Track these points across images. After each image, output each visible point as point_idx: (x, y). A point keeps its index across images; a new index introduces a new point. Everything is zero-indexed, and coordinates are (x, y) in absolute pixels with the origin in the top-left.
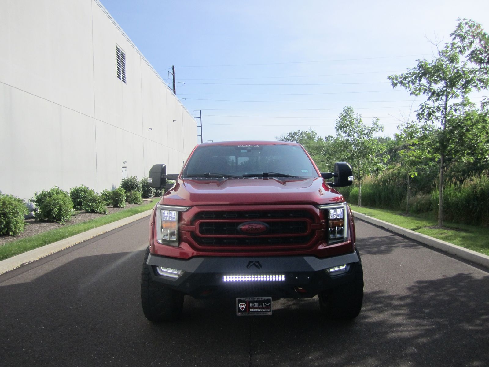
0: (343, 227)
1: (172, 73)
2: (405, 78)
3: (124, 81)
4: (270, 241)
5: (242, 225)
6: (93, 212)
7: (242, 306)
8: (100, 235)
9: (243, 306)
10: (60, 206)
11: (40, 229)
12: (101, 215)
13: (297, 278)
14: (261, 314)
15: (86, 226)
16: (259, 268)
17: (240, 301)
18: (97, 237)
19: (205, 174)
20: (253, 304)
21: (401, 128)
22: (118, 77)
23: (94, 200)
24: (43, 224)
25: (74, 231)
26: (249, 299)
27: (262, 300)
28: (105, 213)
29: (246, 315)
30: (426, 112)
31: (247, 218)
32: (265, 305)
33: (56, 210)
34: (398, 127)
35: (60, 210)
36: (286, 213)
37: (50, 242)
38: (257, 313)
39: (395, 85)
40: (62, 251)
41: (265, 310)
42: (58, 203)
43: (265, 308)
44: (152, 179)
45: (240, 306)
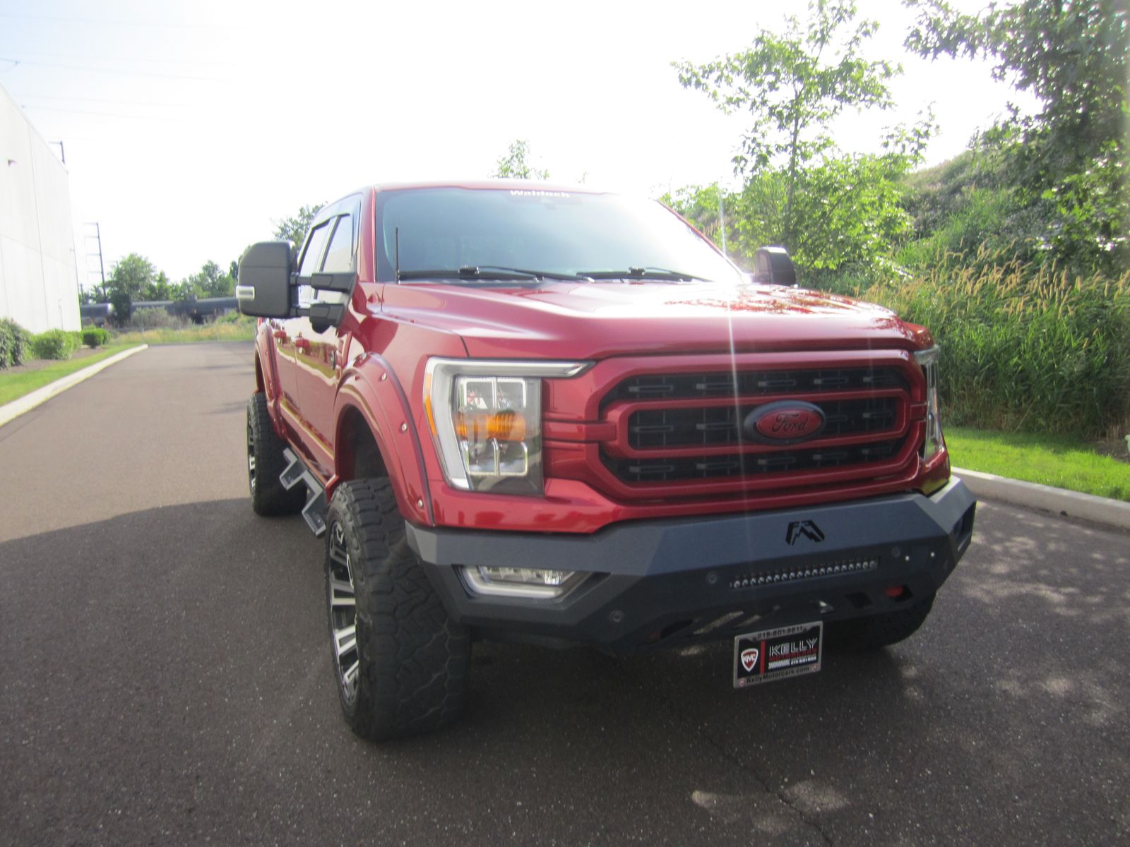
4: (817, 457)
7: (748, 659)
9: (752, 656)
13: (907, 558)
14: (795, 673)
16: (817, 540)
17: (745, 645)
20: (777, 648)
26: (768, 633)
27: (800, 631)
29: (758, 682)
32: (805, 644)
38: (785, 671)
39: (685, 83)
41: (804, 660)
43: (804, 655)
44: (252, 289)
45: (744, 659)
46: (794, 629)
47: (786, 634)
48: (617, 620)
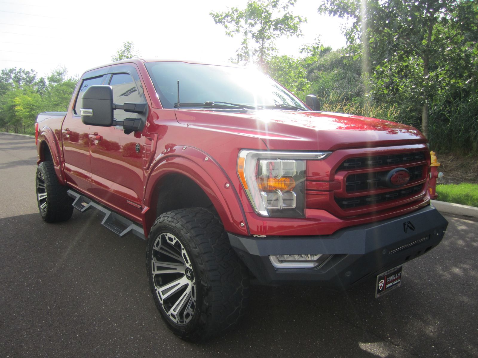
16: (413, 230)
17: (380, 279)
20: (389, 278)
26: (387, 272)
29: (383, 294)
32: (397, 275)
38: (391, 288)
43: (397, 280)
44: (91, 111)
45: (380, 285)
46: (395, 269)
47: (392, 272)
48: (348, 276)
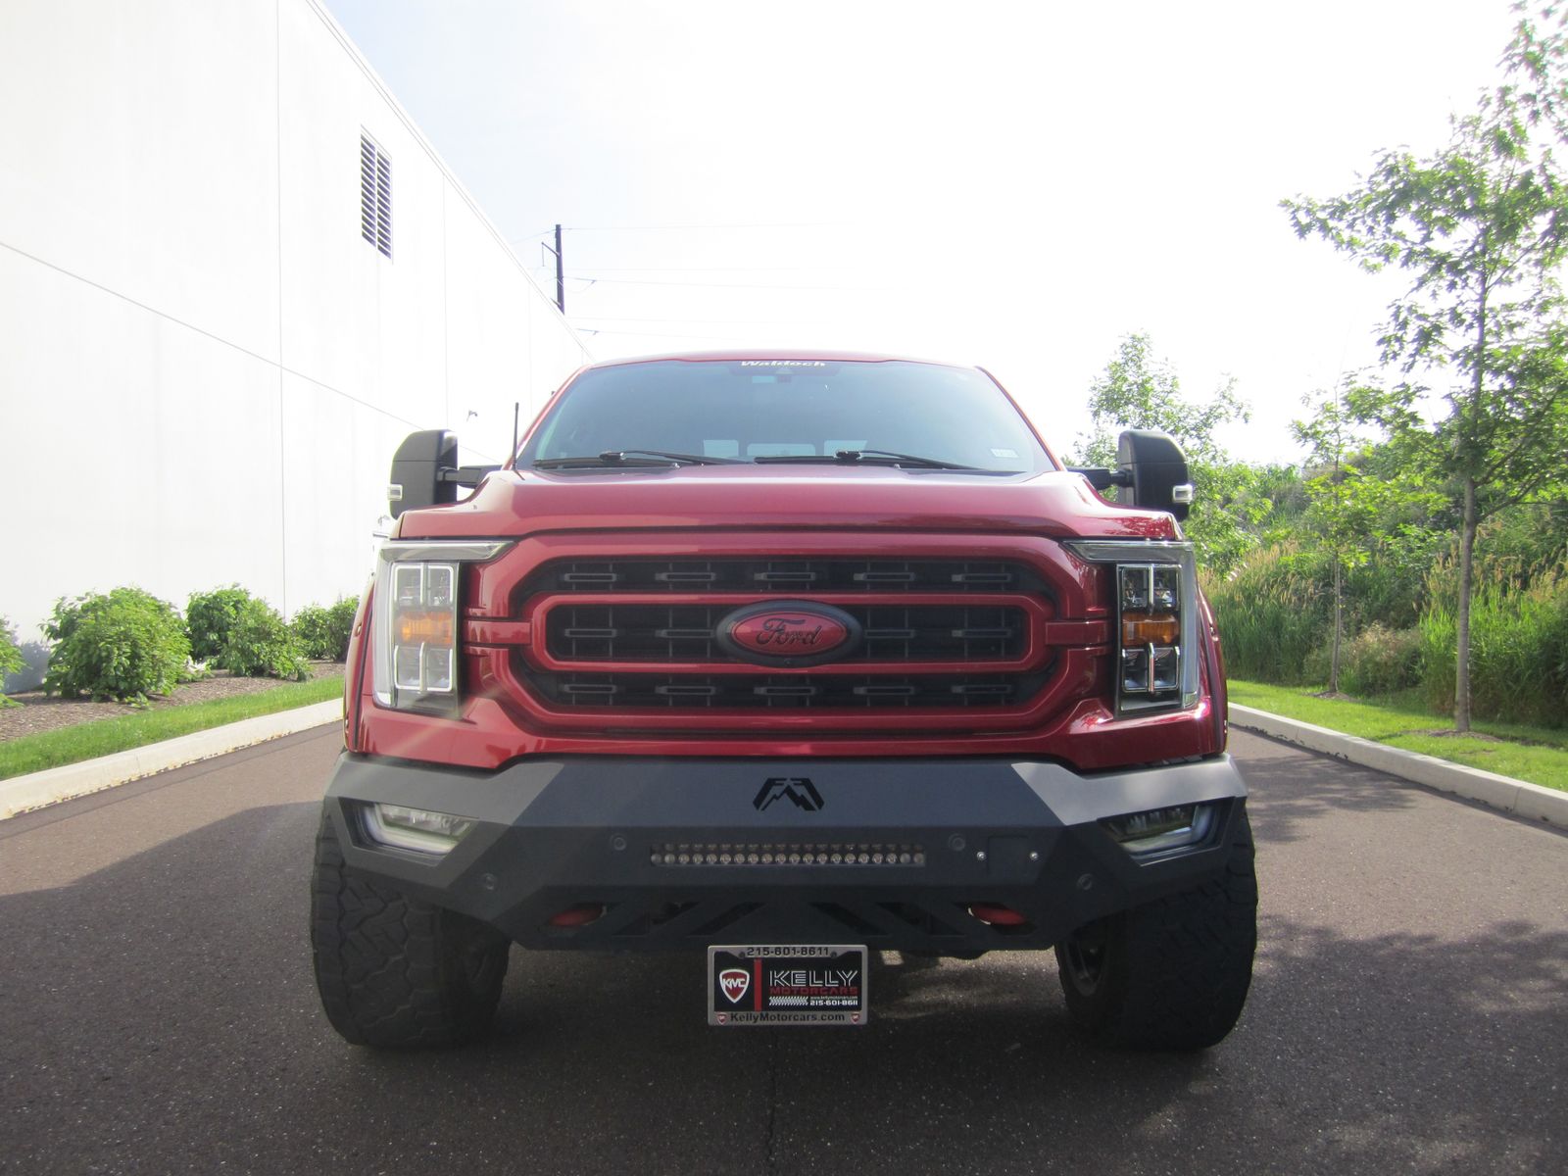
0: (1177, 648)
1: (554, 249)
2: (1340, 210)
3: (384, 248)
4: (860, 689)
5: (737, 620)
6: (259, 672)
7: (732, 983)
8: (265, 742)
9: (739, 981)
10: (134, 645)
11: (54, 722)
12: (284, 684)
13: (981, 855)
14: (818, 1020)
15: (214, 712)
16: (808, 807)
17: (724, 961)
18: (250, 747)
19: (602, 456)
20: (783, 974)
21: (1317, 401)
22: (364, 235)
23: (262, 633)
24: (73, 707)
25: (166, 726)
26: (765, 949)
27: (824, 955)
28: (301, 678)
30: (1411, 332)
31: (762, 586)
33: (120, 659)
34: (1306, 400)
35: (134, 656)
36: (933, 569)
37: (68, 759)
38: (799, 1013)
39: (1303, 231)
40: (110, 790)
41: (835, 1003)
42: (126, 636)
43: (834, 994)
44: (400, 487)
45: (724, 983)
46: (812, 950)
47: (798, 955)
